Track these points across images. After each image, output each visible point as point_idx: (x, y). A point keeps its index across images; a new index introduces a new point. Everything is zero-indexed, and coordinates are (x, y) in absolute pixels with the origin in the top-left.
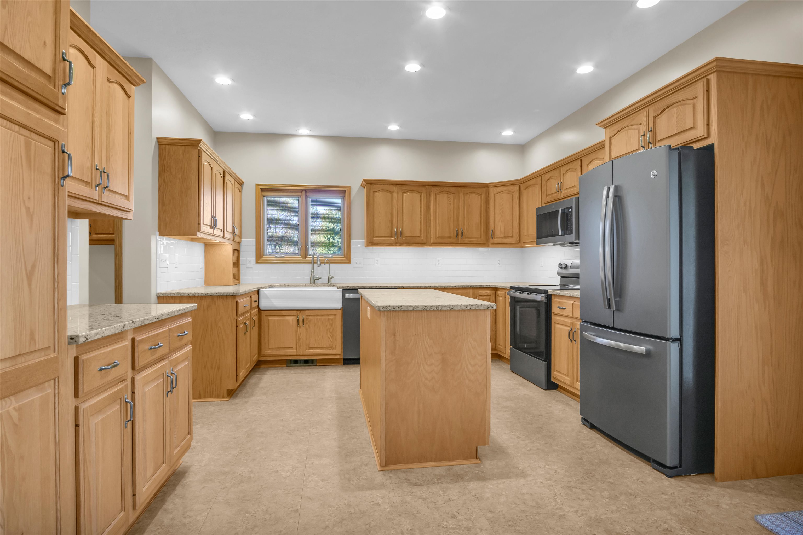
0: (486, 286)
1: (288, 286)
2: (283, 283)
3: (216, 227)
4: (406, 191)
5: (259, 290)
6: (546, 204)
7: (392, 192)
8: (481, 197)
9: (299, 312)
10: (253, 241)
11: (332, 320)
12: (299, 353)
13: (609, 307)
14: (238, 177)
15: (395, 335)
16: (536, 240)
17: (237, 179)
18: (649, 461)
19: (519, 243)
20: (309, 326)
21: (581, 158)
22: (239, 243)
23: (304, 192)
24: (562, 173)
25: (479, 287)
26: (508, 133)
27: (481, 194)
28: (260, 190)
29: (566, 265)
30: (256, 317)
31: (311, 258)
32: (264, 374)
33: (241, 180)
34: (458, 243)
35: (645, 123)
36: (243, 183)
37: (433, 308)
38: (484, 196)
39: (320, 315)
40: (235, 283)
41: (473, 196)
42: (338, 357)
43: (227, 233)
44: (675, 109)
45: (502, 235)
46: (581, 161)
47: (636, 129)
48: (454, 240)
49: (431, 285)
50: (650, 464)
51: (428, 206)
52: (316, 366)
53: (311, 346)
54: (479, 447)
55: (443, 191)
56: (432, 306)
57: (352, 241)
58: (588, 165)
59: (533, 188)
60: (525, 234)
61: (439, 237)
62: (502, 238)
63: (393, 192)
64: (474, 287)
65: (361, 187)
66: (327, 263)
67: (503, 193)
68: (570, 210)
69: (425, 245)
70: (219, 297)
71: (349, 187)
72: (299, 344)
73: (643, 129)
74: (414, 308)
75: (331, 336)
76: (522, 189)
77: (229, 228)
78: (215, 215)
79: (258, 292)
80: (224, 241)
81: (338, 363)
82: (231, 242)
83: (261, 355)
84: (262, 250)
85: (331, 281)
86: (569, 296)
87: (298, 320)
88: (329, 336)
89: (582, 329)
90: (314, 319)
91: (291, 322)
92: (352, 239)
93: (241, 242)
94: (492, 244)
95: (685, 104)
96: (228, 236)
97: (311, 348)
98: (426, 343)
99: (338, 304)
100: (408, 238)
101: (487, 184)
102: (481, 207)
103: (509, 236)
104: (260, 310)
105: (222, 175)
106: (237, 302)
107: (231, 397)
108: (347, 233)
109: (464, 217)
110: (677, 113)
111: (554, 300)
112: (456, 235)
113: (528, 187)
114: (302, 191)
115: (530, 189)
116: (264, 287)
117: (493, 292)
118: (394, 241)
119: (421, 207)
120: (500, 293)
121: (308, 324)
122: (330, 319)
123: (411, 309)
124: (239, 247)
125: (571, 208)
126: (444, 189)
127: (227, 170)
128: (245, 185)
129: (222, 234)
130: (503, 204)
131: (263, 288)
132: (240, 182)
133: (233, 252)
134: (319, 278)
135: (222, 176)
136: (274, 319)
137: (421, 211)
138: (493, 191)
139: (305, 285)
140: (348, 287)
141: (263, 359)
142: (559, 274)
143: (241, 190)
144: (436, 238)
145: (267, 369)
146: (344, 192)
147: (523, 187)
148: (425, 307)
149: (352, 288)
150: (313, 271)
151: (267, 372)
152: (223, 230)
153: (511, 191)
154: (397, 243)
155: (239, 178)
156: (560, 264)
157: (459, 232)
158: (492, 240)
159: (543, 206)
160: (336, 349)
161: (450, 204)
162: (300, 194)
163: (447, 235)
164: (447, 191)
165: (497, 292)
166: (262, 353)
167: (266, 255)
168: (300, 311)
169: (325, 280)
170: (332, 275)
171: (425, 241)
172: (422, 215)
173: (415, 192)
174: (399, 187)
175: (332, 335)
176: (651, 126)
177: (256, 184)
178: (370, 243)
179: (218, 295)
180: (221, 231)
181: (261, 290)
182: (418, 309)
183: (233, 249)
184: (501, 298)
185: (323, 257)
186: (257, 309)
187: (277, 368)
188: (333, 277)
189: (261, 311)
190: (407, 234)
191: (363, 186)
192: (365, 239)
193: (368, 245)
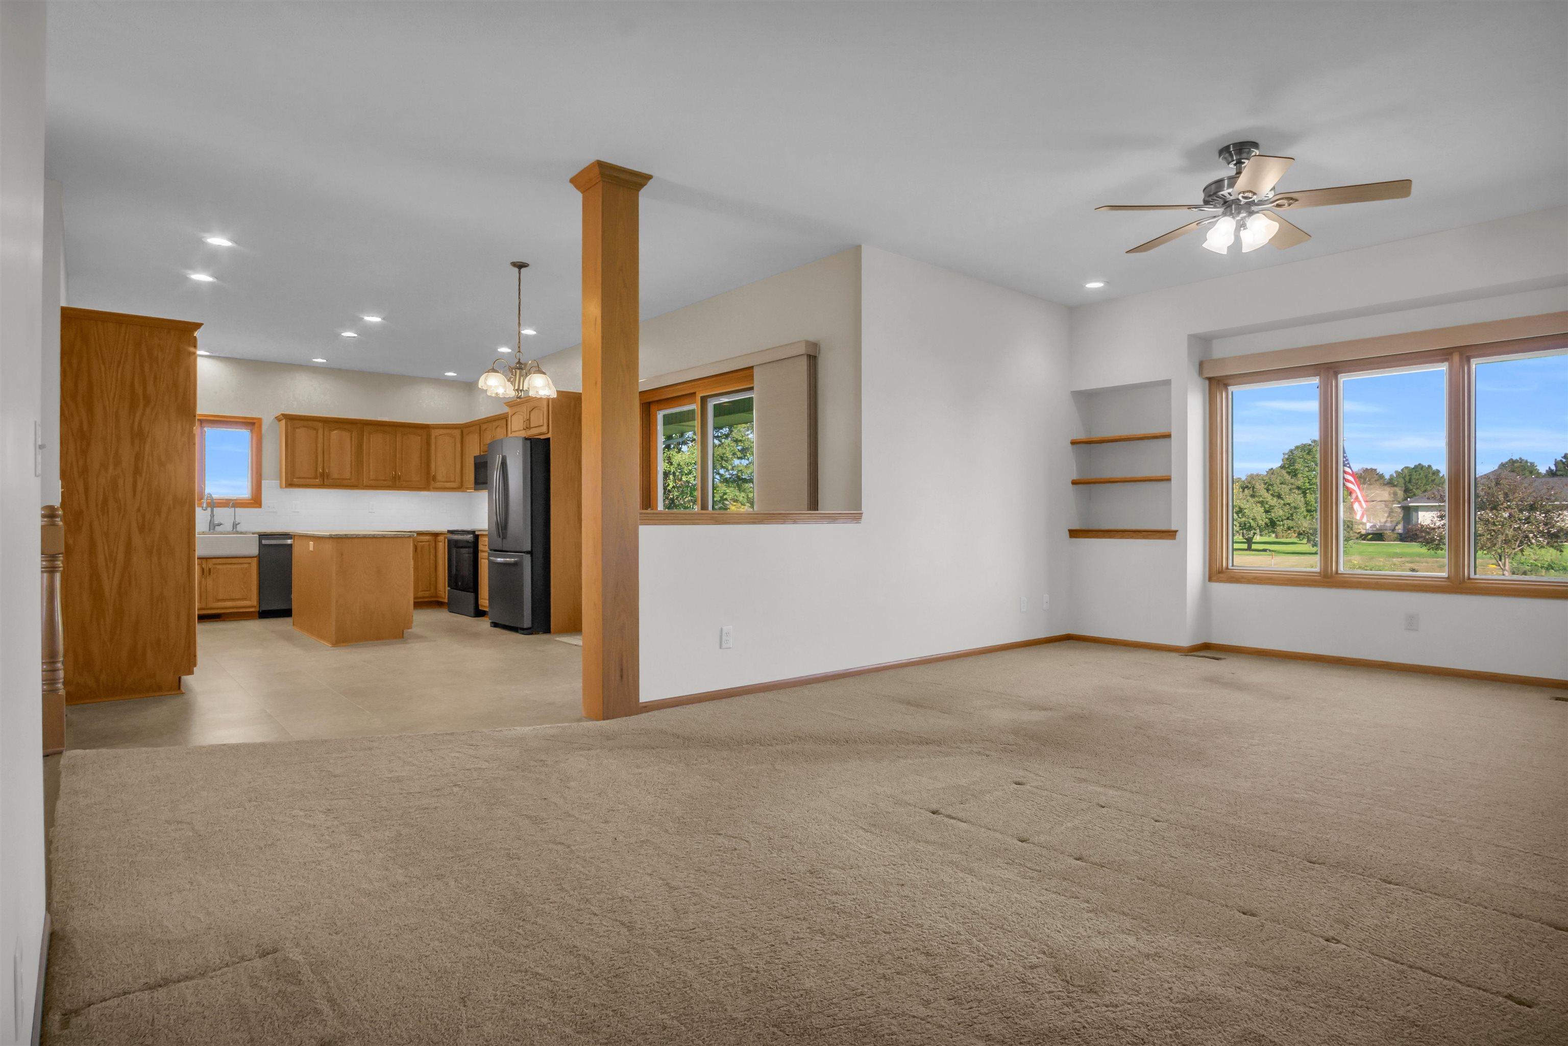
0: (426, 531)
4: (333, 429)
6: (483, 452)
7: (317, 430)
8: (421, 438)
11: (246, 569)
12: (205, 606)
13: (500, 537)
16: (472, 486)
19: (461, 488)
20: (217, 576)
24: (494, 427)
27: (422, 435)
34: (394, 486)
37: (371, 536)
38: (424, 437)
39: (231, 564)
41: (412, 437)
42: (251, 609)
45: (443, 480)
47: (522, 415)
48: (390, 483)
51: (360, 446)
52: (224, 619)
53: (219, 598)
54: (405, 631)
55: (377, 431)
56: (370, 534)
57: (264, 482)
59: (474, 434)
61: (372, 480)
62: (443, 482)
65: (275, 420)
66: (232, 507)
67: (445, 436)
69: (356, 488)
71: (260, 420)
73: (525, 417)
75: (244, 586)
76: (465, 433)
81: (253, 616)
85: (236, 528)
88: (242, 586)
89: (489, 555)
90: (224, 568)
92: (263, 478)
94: (434, 488)
97: (219, 600)
99: (254, 550)
100: (336, 481)
101: (428, 425)
102: (422, 449)
103: (452, 481)
108: (257, 472)
109: (402, 460)
111: (480, 539)
113: (469, 432)
115: (470, 435)
117: (433, 537)
118: (319, 483)
119: (351, 447)
120: (441, 538)
121: (216, 573)
122: (244, 568)
126: (379, 428)
130: (445, 446)
134: (221, 525)
137: (350, 451)
138: (433, 433)
139: (204, 532)
140: (265, 533)
144: (369, 481)
146: (253, 424)
147: (465, 431)
148: (364, 535)
149: (270, 534)
150: (212, 515)
153: (454, 434)
154: (322, 485)
157: (396, 474)
158: (434, 484)
159: (477, 454)
160: (251, 601)
161: (386, 444)
163: (382, 478)
164: (381, 432)
165: (438, 537)
168: (204, 559)
169: (228, 526)
170: (238, 521)
171: (356, 484)
172: (353, 456)
173: (345, 430)
174: (325, 424)
175: (246, 586)
178: (289, 484)
182: (359, 536)
184: (441, 543)
185: (225, 499)
188: (239, 523)
190: (335, 474)
191: (278, 419)
192: (281, 480)
193: (286, 487)
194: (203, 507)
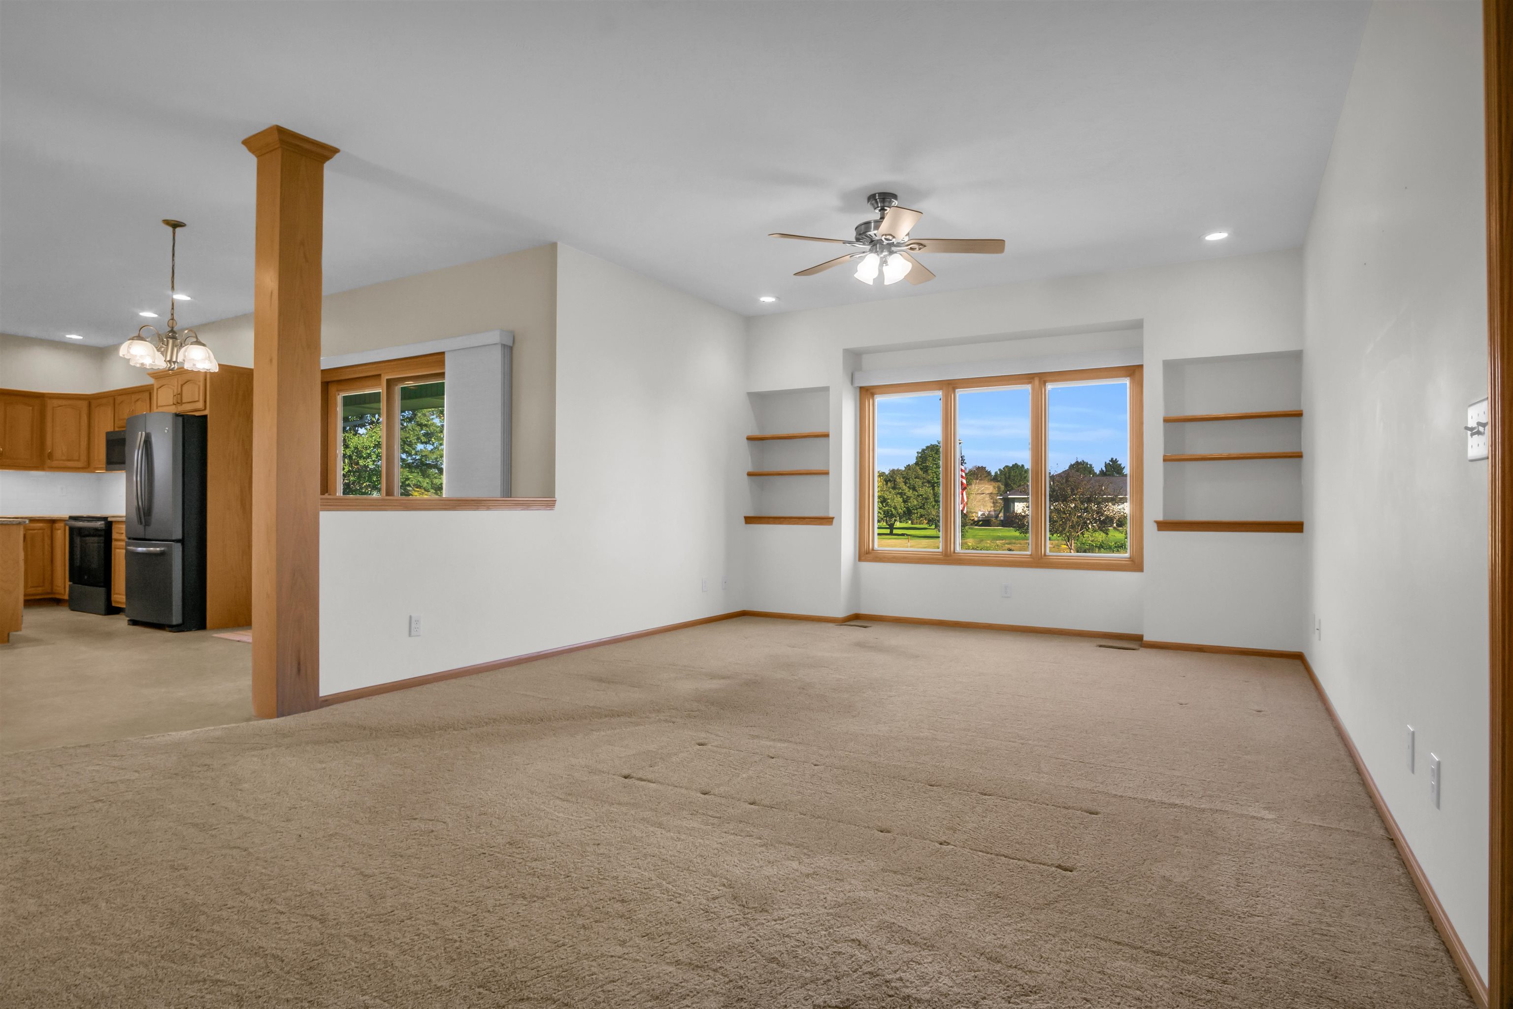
6: (119, 428)
8: (33, 409)
13: (141, 523)
16: (106, 466)
19: (87, 468)
26: (75, 336)
27: (34, 405)
38: (37, 407)
41: (21, 406)
45: (64, 458)
60: (95, 459)
62: (64, 460)
67: (68, 408)
76: (93, 406)
89: (128, 544)
94: (49, 467)
101: (43, 394)
102: (32, 422)
103: (75, 459)
111: (115, 526)
113: (102, 405)
115: (104, 408)
117: (49, 525)
120: (60, 526)
130: (65, 420)
138: (51, 403)
147: (95, 404)
153: (79, 407)
158: (48, 463)
159: (115, 430)
165: (56, 524)
184: (59, 532)
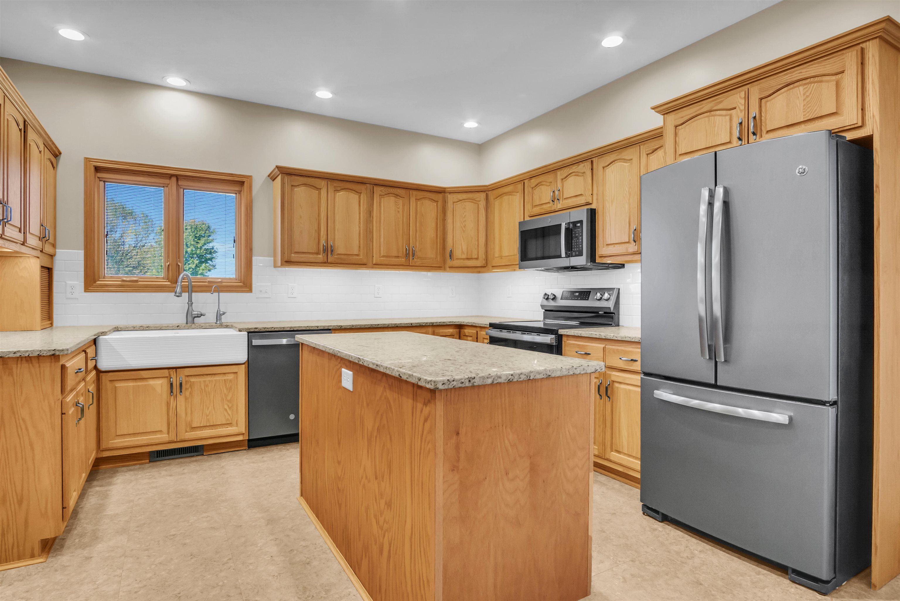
0: (449, 322)
1: (147, 329)
2: (138, 323)
3: (8, 221)
4: (339, 189)
5: (97, 340)
6: (533, 216)
7: (319, 189)
8: (437, 205)
9: (173, 372)
10: (80, 254)
11: (230, 381)
12: (174, 438)
14: (51, 140)
15: (458, 434)
16: (518, 263)
17: (49, 144)
18: (787, 573)
19: (485, 267)
20: (191, 393)
21: (592, 159)
22: (52, 256)
23: (174, 179)
24: (559, 177)
25: (441, 324)
26: (471, 124)
27: (437, 201)
28: (93, 169)
29: (554, 295)
30: (94, 385)
31: (187, 283)
32: (110, 484)
33: (56, 147)
34: (408, 265)
35: (742, 108)
36: (60, 153)
37: (523, 377)
38: (440, 203)
39: (210, 374)
40: (44, 325)
41: (427, 203)
42: (240, 438)
43: (31, 236)
44: (801, 88)
45: (464, 256)
46: (592, 162)
47: (725, 116)
48: (403, 260)
49: (378, 323)
50: (787, 576)
51: (369, 213)
52: (203, 455)
53: (193, 426)
55: (389, 194)
56: (521, 374)
57: (254, 258)
58: (604, 168)
59: (510, 196)
60: (497, 255)
61: (383, 256)
62: (463, 259)
63: (321, 189)
64: (434, 324)
65: (269, 178)
66: (215, 291)
67: (465, 202)
68: (579, 225)
69: (365, 266)
70: (20, 359)
71: (250, 177)
72: (172, 425)
73: (738, 115)
74: (494, 379)
75: (228, 406)
76: (491, 197)
77: (34, 227)
78: (6, 199)
79: (95, 342)
80: (23, 249)
81: (240, 446)
82: (38, 254)
83: (101, 449)
84: (96, 269)
85: (220, 319)
86: (598, 337)
87: (171, 384)
88: (226, 407)
89: (647, 385)
90: (200, 382)
91: (159, 389)
92: (253, 256)
93: (55, 255)
94: (449, 267)
95: (821, 82)
96: (32, 241)
97: (194, 429)
98: (507, 442)
99: (242, 356)
100: (343, 257)
101: (445, 188)
102: (437, 219)
103: (473, 257)
104: (99, 372)
105: (21, 126)
106: (63, 367)
107: (48, 552)
108: (246, 247)
109: (416, 231)
110: (804, 94)
111: (568, 342)
112: (406, 254)
113: (501, 195)
114: (171, 176)
115: (505, 198)
116: (106, 332)
118: (321, 260)
119: (360, 213)
121: (190, 390)
122: (228, 380)
123: (489, 381)
124: (52, 263)
125: (581, 222)
126: (391, 190)
127: (30, 120)
128: (62, 158)
129: (20, 237)
130: (465, 216)
131: (104, 333)
132: (54, 151)
133: (42, 271)
134: (201, 315)
135: (20, 130)
136: (127, 386)
137: (359, 218)
138: (451, 198)
139: (178, 326)
140: (257, 328)
141: (104, 456)
142: (543, 307)
143: (55, 165)
144: (379, 258)
145: (115, 472)
146: (242, 183)
147: (491, 195)
148: (510, 377)
149: (263, 330)
150: (190, 302)
151: (115, 479)
152: (23, 229)
153: (476, 199)
154: (326, 263)
155: (53, 143)
156: (546, 294)
157: (409, 250)
158: (449, 263)
159: (526, 220)
160: (237, 426)
161: (399, 212)
162: (166, 181)
163: (395, 254)
164: (394, 194)
165: (462, 330)
166: (104, 446)
167: (104, 278)
168: (174, 370)
169: (211, 318)
170: (222, 310)
171: (365, 261)
172: (362, 225)
173: (352, 191)
174: (329, 183)
175: (230, 405)
176: (754, 111)
177: (86, 159)
178: (286, 262)
179: (18, 355)
180: (18, 230)
181: (101, 337)
182: (500, 380)
183: (42, 267)
185: (206, 282)
186: (94, 372)
187: (132, 468)
188: (224, 313)
189: (101, 374)
190: (341, 249)
191: (272, 177)
192: (275, 256)
193: (282, 265)
194: (176, 293)
